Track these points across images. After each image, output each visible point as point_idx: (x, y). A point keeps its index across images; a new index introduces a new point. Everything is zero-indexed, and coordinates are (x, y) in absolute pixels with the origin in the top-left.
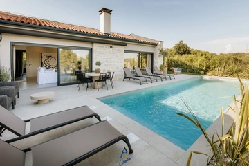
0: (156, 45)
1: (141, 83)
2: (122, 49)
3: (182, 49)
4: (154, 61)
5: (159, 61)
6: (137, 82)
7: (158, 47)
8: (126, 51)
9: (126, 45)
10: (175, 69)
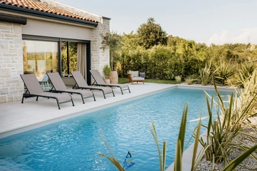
0: (96, 26)
1: (59, 105)
2: (17, 31)
3: (152, 35)
4: (93, 57)
5: (101, 59)
6: (51, 105)
7: (100, 29)
8: (25, 37)
9: (24, 23)
10: (134, 74)
